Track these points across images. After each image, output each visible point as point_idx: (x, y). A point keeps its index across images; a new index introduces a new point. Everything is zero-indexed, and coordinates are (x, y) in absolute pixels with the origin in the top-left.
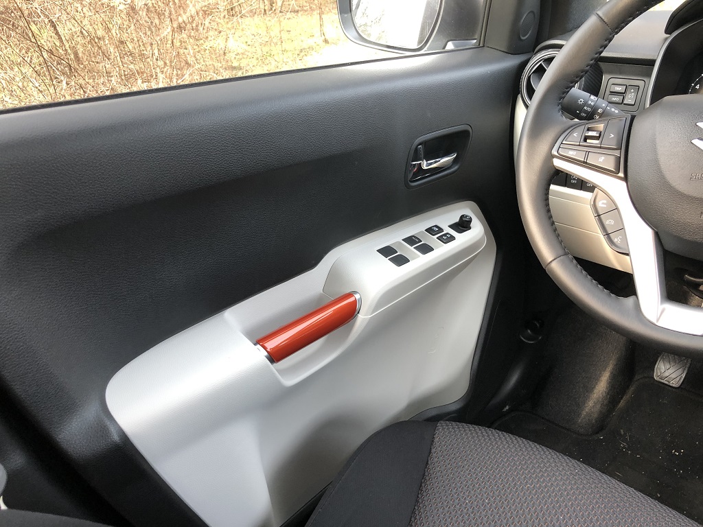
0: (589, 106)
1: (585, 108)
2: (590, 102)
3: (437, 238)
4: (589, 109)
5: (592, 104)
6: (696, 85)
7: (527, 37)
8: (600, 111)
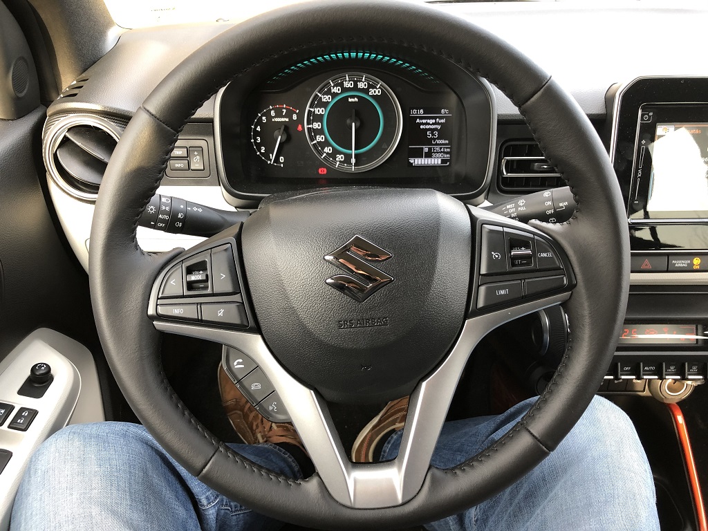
0: (164, 212)
1: (160, 216)
2: (164, 208)
3: (9, 427)
4: (166, 217)
5: (168, 209)
6: (256, 127)
7: (25, 92)
8: (180, 216)
